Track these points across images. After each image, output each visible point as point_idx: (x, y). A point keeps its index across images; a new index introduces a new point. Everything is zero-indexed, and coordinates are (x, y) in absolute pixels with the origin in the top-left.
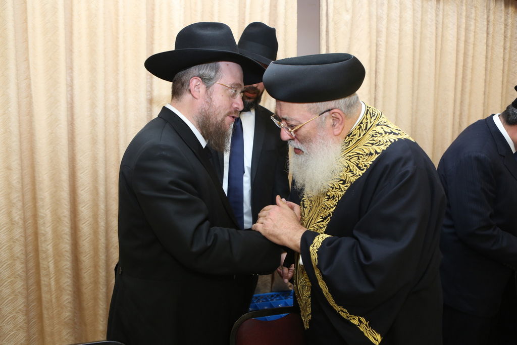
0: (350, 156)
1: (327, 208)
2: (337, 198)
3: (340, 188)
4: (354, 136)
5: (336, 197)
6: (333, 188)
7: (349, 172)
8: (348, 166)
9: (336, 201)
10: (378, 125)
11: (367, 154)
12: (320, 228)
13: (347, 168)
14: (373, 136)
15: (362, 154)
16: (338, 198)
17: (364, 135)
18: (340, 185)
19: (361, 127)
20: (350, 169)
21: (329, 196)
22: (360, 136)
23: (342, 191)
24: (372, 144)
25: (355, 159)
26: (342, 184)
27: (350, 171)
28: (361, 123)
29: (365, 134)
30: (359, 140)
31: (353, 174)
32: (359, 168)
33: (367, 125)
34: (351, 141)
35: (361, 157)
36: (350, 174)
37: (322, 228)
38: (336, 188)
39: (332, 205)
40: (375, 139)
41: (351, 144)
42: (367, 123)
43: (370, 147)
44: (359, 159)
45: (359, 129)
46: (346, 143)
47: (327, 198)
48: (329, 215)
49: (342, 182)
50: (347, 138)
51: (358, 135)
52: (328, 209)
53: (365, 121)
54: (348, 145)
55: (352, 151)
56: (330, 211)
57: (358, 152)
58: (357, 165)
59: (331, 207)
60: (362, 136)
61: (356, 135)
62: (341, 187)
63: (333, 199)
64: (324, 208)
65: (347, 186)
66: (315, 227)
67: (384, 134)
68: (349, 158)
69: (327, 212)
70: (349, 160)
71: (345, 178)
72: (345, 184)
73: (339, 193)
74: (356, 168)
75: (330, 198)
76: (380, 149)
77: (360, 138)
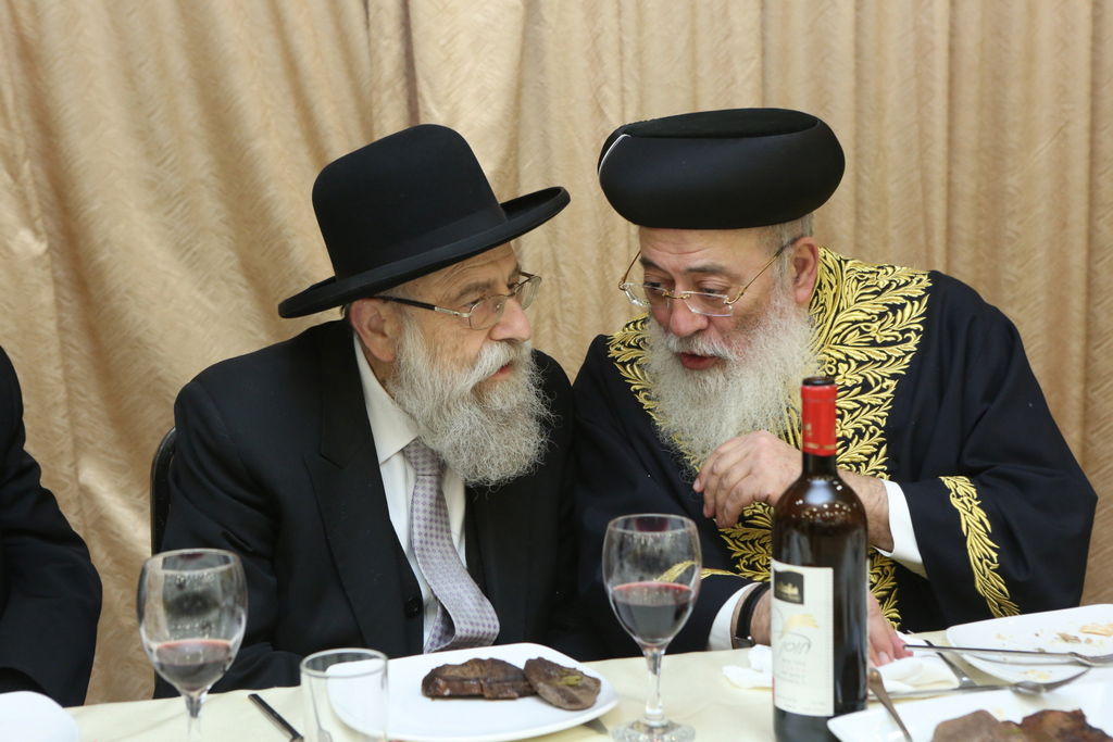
0: (838, 335)
3: (864, 405)
5: (867, 426)
6: (842, 417)
7: (858, 367)
8: (847, 356)
9: (872, 435)
11: (881, 315)
13: (848, 362)
14: (859, 281)
17: (837, 283)
18: (858, 398)
20: (856, 361)
23: (872, 407)
25: (853, 338)
26: (861, 393)
29: (837, 281)
30: (835, 295)
31: (876, 362)
32: (885, 344)
33: (825, 264)
35: (867, 327)
36: (867, 370)
39: (868, 452)
40: (868, 283)
43: (873, 302)
44: (862, 332)
47: (842, 446)
49: (857, 391)
51: (828, 285)
55: (836, 323)
57: (852, 318)
58: (873, 344)
59: (870, 456)
60: (833, 283)
62: (866, 401)
63: (862, 436)
65: (882, 390)
68: (838, 338)
70: (841, 344)
71: (860, 380)
72: (872, 389)
73: (867, 417)
74: (874, 350)
75: (851, 441)
76: (915, 290)
77: (834, 289)
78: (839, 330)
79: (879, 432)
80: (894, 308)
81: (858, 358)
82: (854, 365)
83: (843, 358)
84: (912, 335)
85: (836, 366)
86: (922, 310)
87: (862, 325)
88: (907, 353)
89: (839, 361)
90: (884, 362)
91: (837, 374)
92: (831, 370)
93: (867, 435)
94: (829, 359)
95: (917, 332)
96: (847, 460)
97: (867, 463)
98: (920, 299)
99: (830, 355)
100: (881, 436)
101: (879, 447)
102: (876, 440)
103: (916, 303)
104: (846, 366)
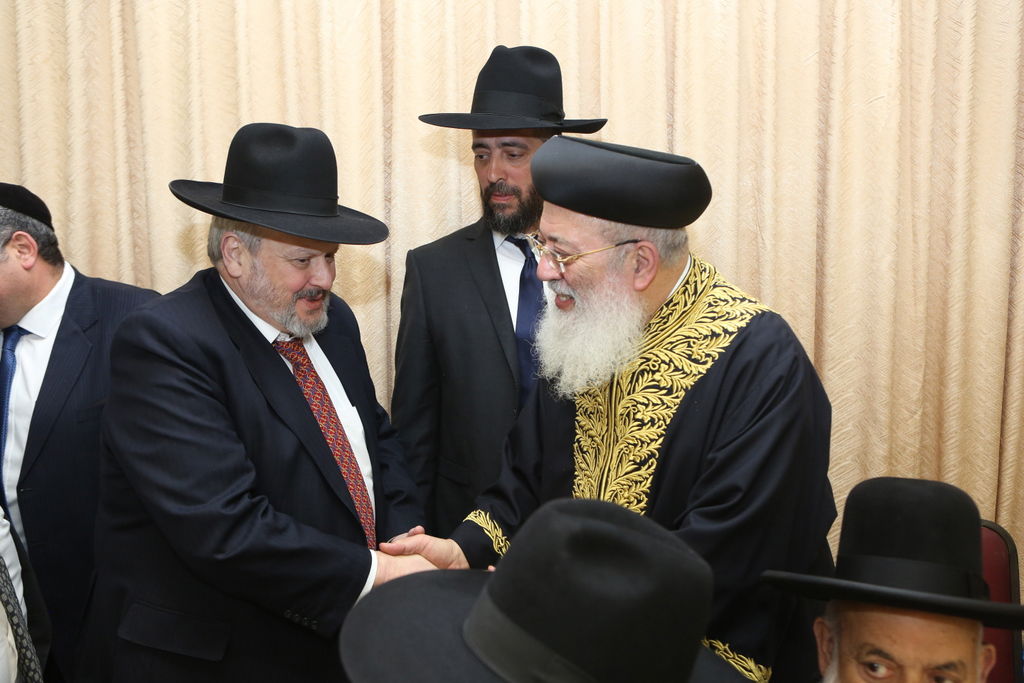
0: (671, 343)
1: (643, 442)
2: (661, 422)
3: (663, 404)
4: (675, 305)
5: (659, 420)
6: (647, 406)
7: (674, 371)
8: (671, 361)
9: (659, 427)
10: (715, 286)
11: (706, 337)
12: (636, 482)
13: (669, 365)
14: (710, 305)
15: (695, 338)
16: (664, 420)
17: (693, 304)
18: (663, 397)
19: (687, 289)
20: (676, 366)
21: (642, 420)
22: (686, 305)
23: (668, 407)
24: (714, 319)
25: (682, 348)
26: (665, 395)
27: (677, 369)
28: (687, 282)
29: (694, 302)
30: (684, 312)
31: (684, 373)
32: (696, 361)
33: (696, 286)
34: (671, 314)
35: (694, 343)
36: (678, 376)
37: (641, 482)
38: (654, 405)
39: (652, 437)
40: (717, 310)
41: (672, 320)
42: (696, 282)
43: (708, 325)
44: (689, 346)
45: (684, 293)
46: (664, 318)
47: (638, 426)
48: (652, 455)
49: (664, 392)
50: (665, 309)
51: (682, 304)
52: (645, 445)
53: (692, 279)
54: (665, 323)
55: (675, 334)
56: (650, 448)
57: (687, 334)
58: (689, 357)
59: (652, 440)
60: (689, 305)
61: (678, 303)
62: (665, 401)
63: (653, 425)
64: (635, 445)
65: (677, 397)
66: (623, 482)
67: (731, 302)
68: (669, 346)
69: (644, 452)
70: (671, 350)
71: (670, 384)
72: (672, 394)
73: (662, 412)
74: (689, 362)
75: (645, 424)
76: (732, 326)
77: (686, 308)
78: (674, 340)
79: (664, 427)
80: (714, 335)
81: (676, 364)
82: (672, 368)
83: (667, 360)
84: (710, 359)
85: (659, 365)
86: (727, 344)
87: (692, 340)
88: (700, 373)
89: (663, 362)
90: (688, 375)
91: (658, 371)
92: (654, 366)
93: (657, 426)
94: (655, 358)
95: (713, 358)
96: (638, 437)
97: (648, 444)
98: (731, 334)
99: (657, 356)
100: (664, 430)
101: (659, 437)
102: (660, 431)
103: (728, 336)
104: (667, 367)
